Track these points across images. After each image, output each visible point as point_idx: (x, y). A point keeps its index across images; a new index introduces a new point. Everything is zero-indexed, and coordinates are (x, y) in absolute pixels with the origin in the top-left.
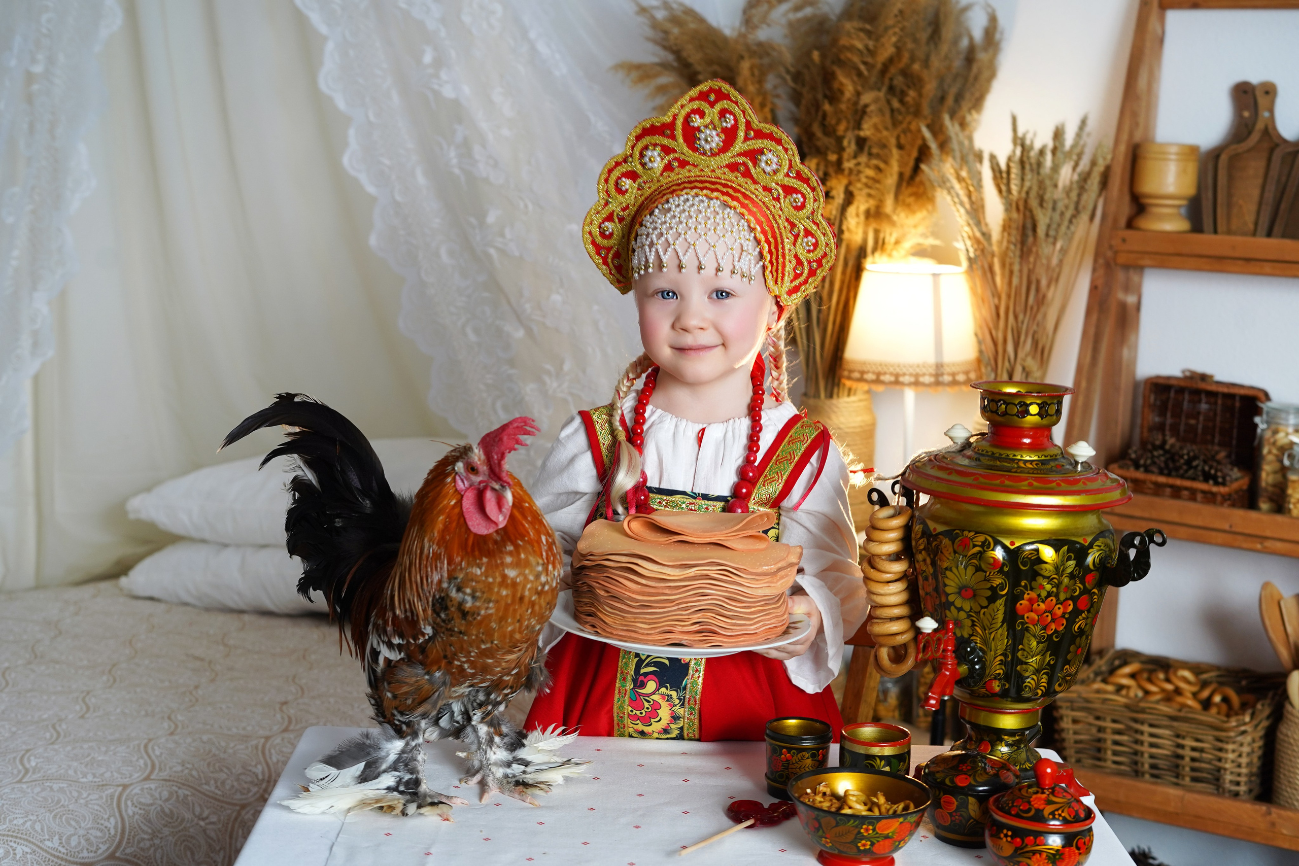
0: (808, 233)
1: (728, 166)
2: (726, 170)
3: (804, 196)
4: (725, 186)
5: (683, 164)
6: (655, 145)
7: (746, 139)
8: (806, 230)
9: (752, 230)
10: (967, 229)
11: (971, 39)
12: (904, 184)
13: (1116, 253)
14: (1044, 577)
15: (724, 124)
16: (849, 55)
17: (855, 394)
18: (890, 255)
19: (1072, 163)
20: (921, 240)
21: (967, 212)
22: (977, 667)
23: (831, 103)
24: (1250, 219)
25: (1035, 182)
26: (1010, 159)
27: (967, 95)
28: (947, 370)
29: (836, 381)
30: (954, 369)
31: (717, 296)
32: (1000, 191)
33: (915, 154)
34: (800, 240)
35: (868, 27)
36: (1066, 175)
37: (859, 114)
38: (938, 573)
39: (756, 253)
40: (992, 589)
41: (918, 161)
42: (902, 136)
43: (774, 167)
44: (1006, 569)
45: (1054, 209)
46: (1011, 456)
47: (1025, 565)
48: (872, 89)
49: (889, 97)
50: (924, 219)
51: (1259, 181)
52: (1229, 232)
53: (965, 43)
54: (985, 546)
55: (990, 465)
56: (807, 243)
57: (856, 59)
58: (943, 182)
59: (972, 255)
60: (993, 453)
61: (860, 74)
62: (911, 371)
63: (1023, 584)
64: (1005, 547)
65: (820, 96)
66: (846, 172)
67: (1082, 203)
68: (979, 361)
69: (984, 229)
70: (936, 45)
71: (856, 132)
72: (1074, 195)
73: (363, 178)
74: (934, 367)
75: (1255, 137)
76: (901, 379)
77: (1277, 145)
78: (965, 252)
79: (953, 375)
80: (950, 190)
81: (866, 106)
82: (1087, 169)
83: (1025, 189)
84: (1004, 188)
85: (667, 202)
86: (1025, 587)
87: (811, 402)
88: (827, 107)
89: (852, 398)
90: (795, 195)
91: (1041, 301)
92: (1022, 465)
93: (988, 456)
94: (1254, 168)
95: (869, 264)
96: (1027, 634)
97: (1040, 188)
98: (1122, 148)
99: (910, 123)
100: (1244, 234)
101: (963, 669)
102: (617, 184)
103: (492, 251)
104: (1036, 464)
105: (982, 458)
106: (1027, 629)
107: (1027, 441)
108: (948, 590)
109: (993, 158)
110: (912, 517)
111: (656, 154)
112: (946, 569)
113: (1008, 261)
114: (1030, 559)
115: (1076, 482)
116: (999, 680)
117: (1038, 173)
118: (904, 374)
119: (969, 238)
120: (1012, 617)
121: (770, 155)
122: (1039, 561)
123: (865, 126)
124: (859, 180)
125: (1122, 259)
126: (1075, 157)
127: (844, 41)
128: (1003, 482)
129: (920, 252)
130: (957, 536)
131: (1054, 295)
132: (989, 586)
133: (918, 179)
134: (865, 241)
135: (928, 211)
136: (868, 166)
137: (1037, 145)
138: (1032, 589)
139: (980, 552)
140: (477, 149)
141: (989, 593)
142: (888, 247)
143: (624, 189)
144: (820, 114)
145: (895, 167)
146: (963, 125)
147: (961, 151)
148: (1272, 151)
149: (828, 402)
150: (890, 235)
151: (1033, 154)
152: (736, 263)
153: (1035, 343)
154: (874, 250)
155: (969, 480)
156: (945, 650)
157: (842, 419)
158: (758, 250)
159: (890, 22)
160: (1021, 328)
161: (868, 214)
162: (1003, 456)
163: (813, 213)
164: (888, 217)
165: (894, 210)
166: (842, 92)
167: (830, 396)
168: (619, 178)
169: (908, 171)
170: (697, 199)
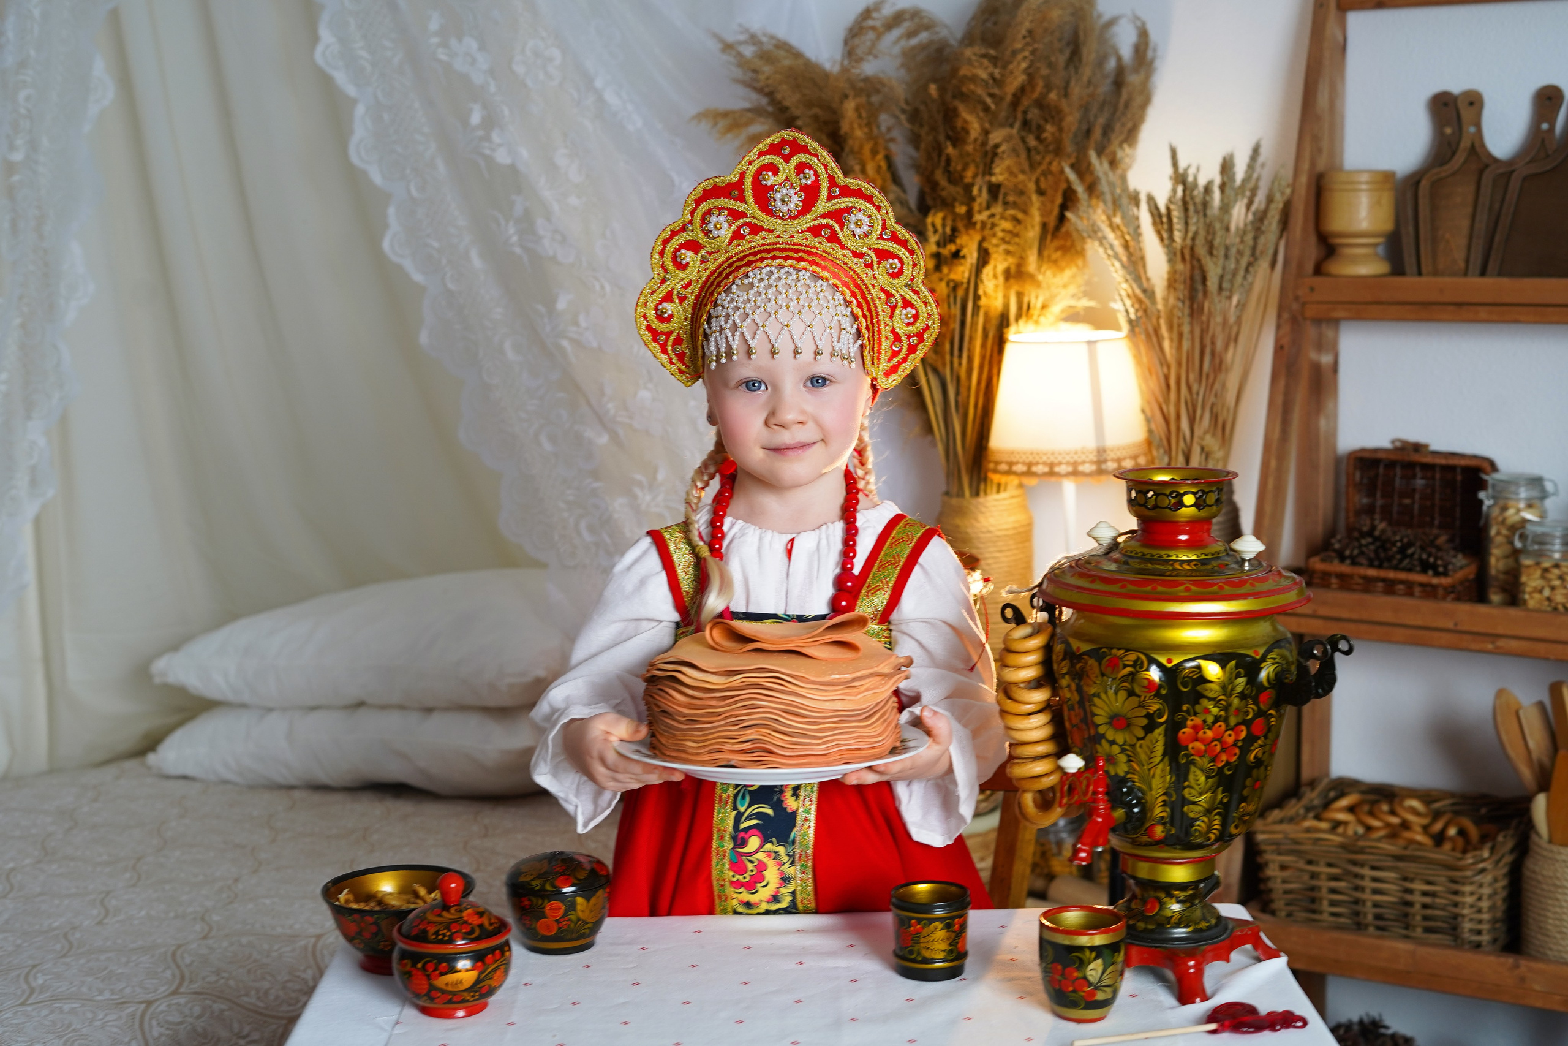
0: (907, 304)
1: (809, 230)
2: (808, 234)
3: (901, 261)
4: (810, 253)
5: (755, 230)
6: (720, 209)
7: (830, 197)
8: (904, 299)
9: (848, 303)
10: (1125, 286)
11: (1119, 59)
12: (1049, 237)
13: (1304, 304)
14: (1210, 699)
15: (804, 181)
16: (972, 87)
17: (1005, 490)
18: (1037, 322)
19: (1245, 201)
20: (1073, 303)
21: (1124, 266)
22: (1136, 810)
23: (954, 146)
24: (1459, 255)
25: (1201, 225)
26: (1170, 201)
27: (1118, 126)
28: (1111, 455)
29: (982, 475)
30: (1119, 454)
31: (812, 384)
32: (1162, 239)
33: (1059, 200)
34: (897, 312)
35: (992, 52)
36: (1239, 215)
37: (990, 156)
38: (1085, 701)
39: (854, 331)
40: (1149, 716)
41: (1064, 207)
42: (1042, 179)
43: (866, 228)
44: (1164, 692)
45: (1226, 257)
46: (1165, 557)
47: (1185, 685)
48: (1002, 125)
49: (1023, 134)
50: (1074, 277)
51: (1469, 210)
52: (1436, 273)
53: (1112, 64)
54: (1137, 664)
55: (1140, 569)
56: (906, 315)
57: (980, 91)
58: (1094, 231)
59: (1133, 316)
60: (1144, 555)
61: (987, 109)
62: (1068, 458)
63: (1185, 708)
64: (1160, 666)
65: (942, 138)
66: (978, 226)
67: (1260, 248)
68: (1149, 443)
69: (1145, 285)
70: (1077, 69)
71: (987, 178)
72: (1249, 238)
73: (408, 265)
74: (1095, 453)
75: (1460, 158)
76: (1057, 469)
77: (1487, 166)
78: (1124, 314)
79: (1119, 460)
80: (1102, 240)
81: (997, 146)
82: (1263, 206)
83: (1190, 235)
84: (1165, 235)
85: (747, 276)
86: (1188, 711)
87: (954, 501)
88: (950, 150)
89: (1003, 495)
90: (890, 261)
91: (1219, 367)
92: (1178, 566)
93: (1138, 558)
94: (1462, 194)
95: (1013, 334)
96: (1193, 768)
97: (1208, 232)
98: (1304, 179)
99: (1050, 163)
100: (1454, 274)
101: (1119, 814)
102: (674, 257)
103: (565, 343)
104: (1195, 565)
105: (1130, 561)
106: (1193, 762)
107: (1183, 537)
108: (1098, 720)
109: (1151, 199)
110: (1053, 636)
111: (721, 219)
112: (1094, 695)
113: (1175, 321)
114: (1191, 677)
115: (1242, 583)
116: (1164, 824)
117: (1205, 215)
118: (1060, 464)
119: (1128, 296)
120: (1174, 749)
121: (860, 215)
122: (1203, 680)
123: (997, 170)
124: (994, 235)
125: (1311, 311)
126: (1248, 193)
127: (964, 71)
128: (1154, 588)
129: (1073, 317)
130: (1104, 655)
131: (1234, 357)
132: (1144, 712)
133: (1064, 229)
134: (1007, 306)
135: (1077, 266)
136: (1003, 217)
137: (1202, 182)
138: (1195, 714)
139: (1131, 673)
140: (540, 223)
141: (1145, 722)
142: (1035, 312)
143: (684, 262)
144: (943, 158)
145: (1036, 217)
146: (1113, 163)
147: (1113, 194)
148: (1481, 172)
149: (974, 501)
150: (1034, 298)
151: (1198, 192)
152: (835, 344)
153: (1215, 417)
154: (1018, 317)
155: (1115, 588)
156: (1096, 793)
157: (992, 521)
158: (855, 326)
159: (1018, 45)
160: (1197, 400)
161: (1008, 275)
162: (1156, 557)
163: (912, 280)
164: (1032, 277)
165: (1039, 268)
166: (967, 132)
167: (977, 494)
168: (677, 250)
169: (1052, 221)
170: (783, 271)
